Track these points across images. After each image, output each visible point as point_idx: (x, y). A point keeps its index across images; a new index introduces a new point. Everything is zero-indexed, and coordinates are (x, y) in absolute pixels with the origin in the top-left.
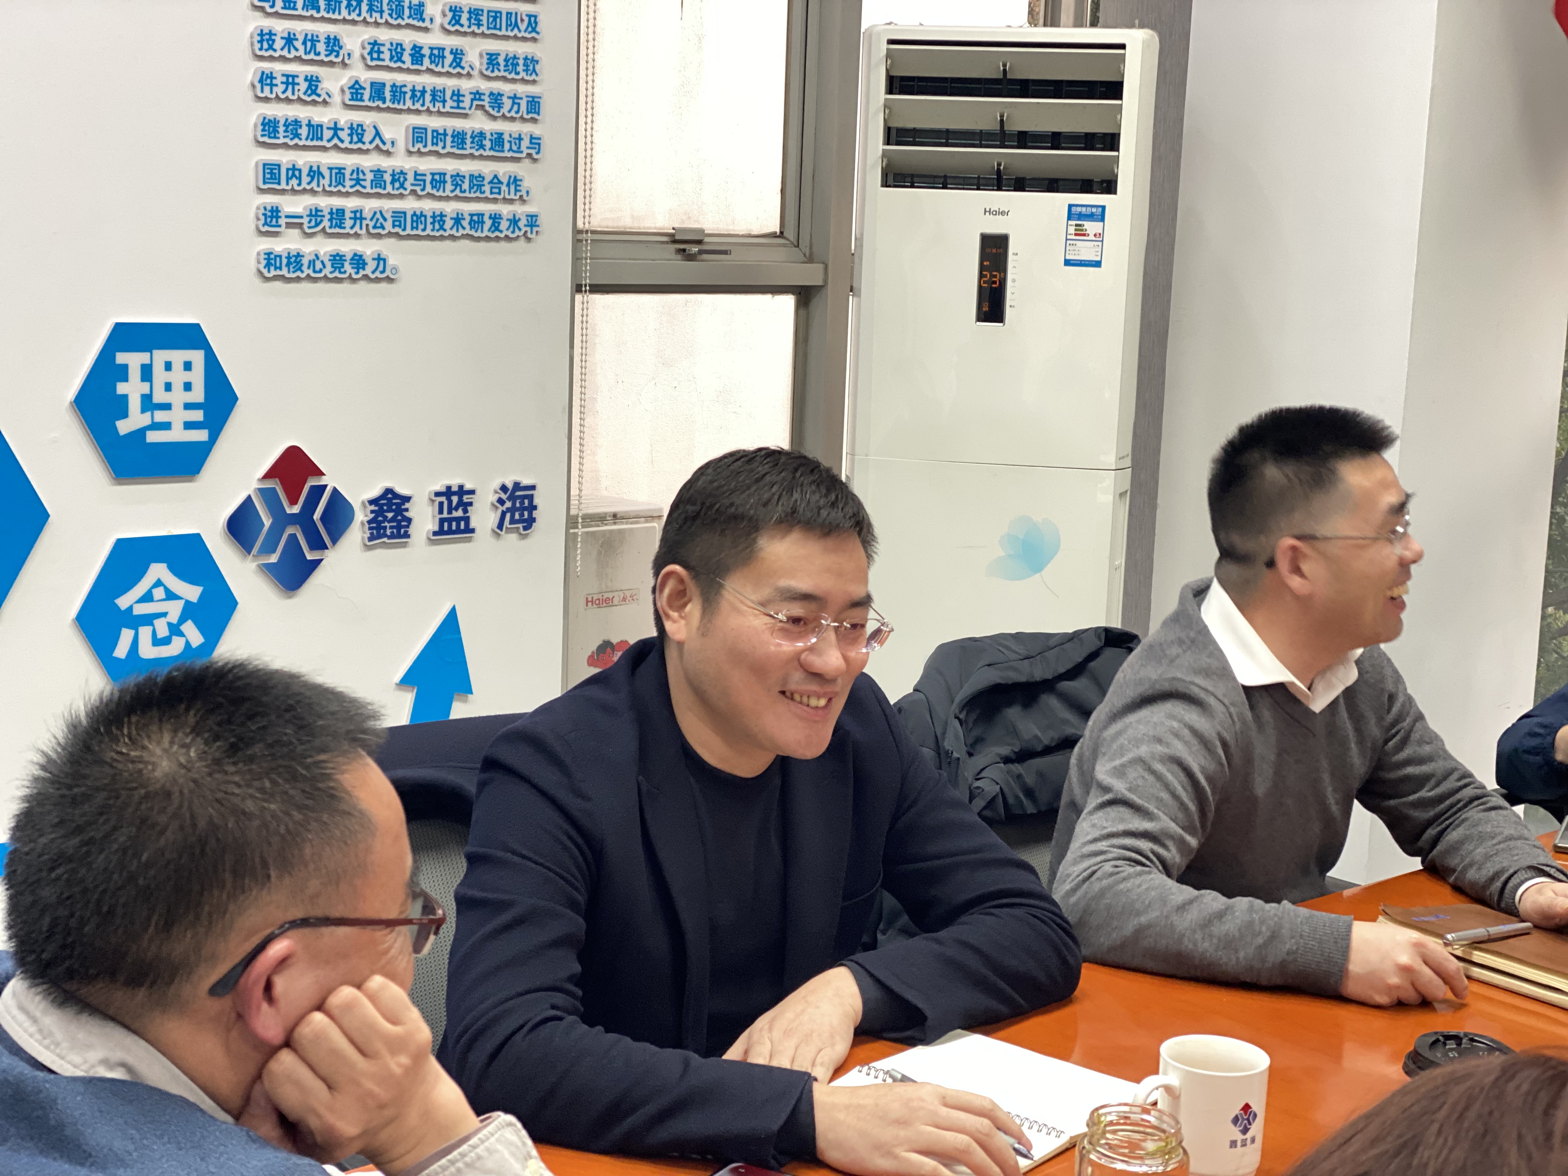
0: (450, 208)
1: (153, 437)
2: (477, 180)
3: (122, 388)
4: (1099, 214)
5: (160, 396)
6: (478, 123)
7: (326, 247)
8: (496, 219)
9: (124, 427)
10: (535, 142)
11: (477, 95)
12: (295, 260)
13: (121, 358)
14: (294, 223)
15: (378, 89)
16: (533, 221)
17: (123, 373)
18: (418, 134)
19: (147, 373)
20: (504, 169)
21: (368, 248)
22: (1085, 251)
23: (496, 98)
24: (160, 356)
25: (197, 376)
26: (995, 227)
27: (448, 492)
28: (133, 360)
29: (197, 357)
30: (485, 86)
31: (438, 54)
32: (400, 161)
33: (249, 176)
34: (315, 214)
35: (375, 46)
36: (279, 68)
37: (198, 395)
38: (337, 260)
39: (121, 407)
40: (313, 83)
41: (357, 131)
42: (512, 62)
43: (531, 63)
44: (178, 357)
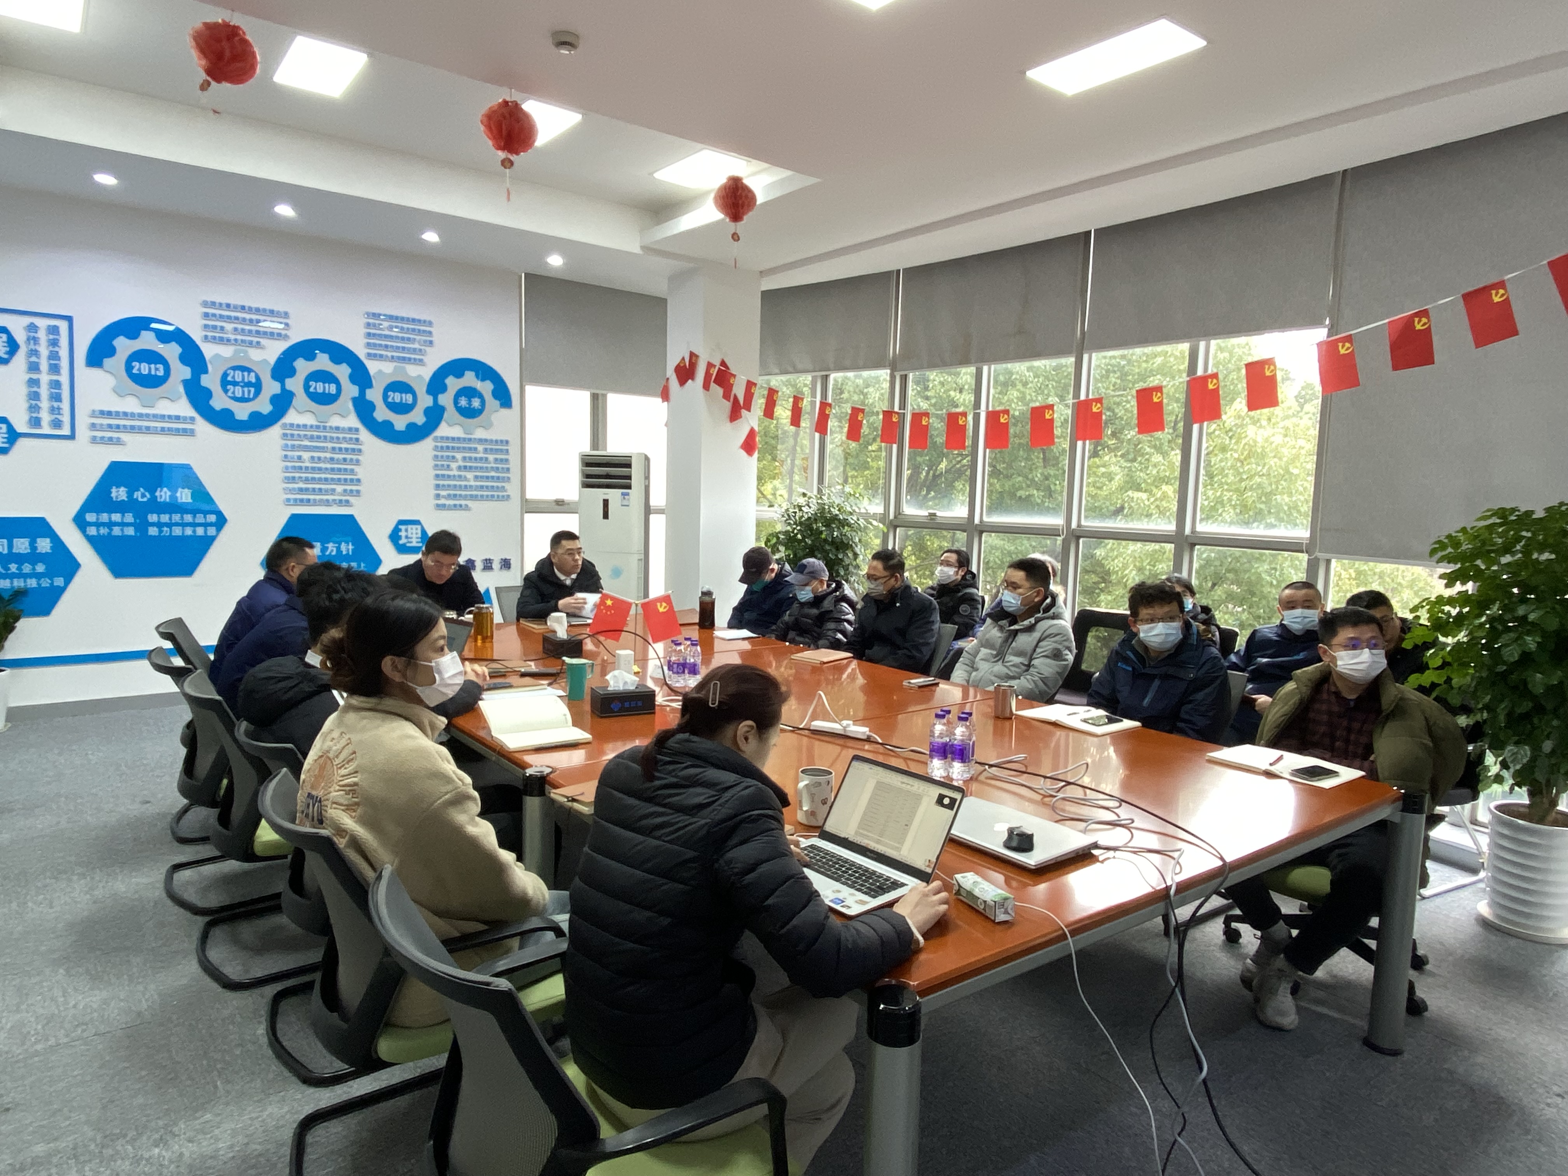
0: (485, 493)
1: (408, 545)
2: (492, 487)
3: (400, 534)
4: (628, 494)
5: (410, 535)
6: (493, 474)
7: (452, 502)
8: (498, 496)
9: (401, 542)
10: (509, 478)
11: (492, 468)
12: (444, 505)
13: (400, 527)
14: (444, 497)
15: (465, 467)
16: (508, 496)
17: (400, 530)
18: (476, 477)
19: (406, 530)
20: (500, 484)
21: (463, 502)
22: (625, 503)
23: (498, 468)
24: (410, 527)
25: (419, 531)
26: (606, 497)
27: (486, 560)
28: (403, 527)
29: (419, 527)
30: (495, 465)
31: (481, 459)
32: (472, 483)
33: (432, 487)
34: (449, 495)
35: (464, 458)
36: (439, 463)
37: (419, 535)
38: (455, 505)
39: (400, 538)
40: (448, 466)
41: (460, 476)
42: (502, 460)
43: (507, 460)
44: (414, 527)
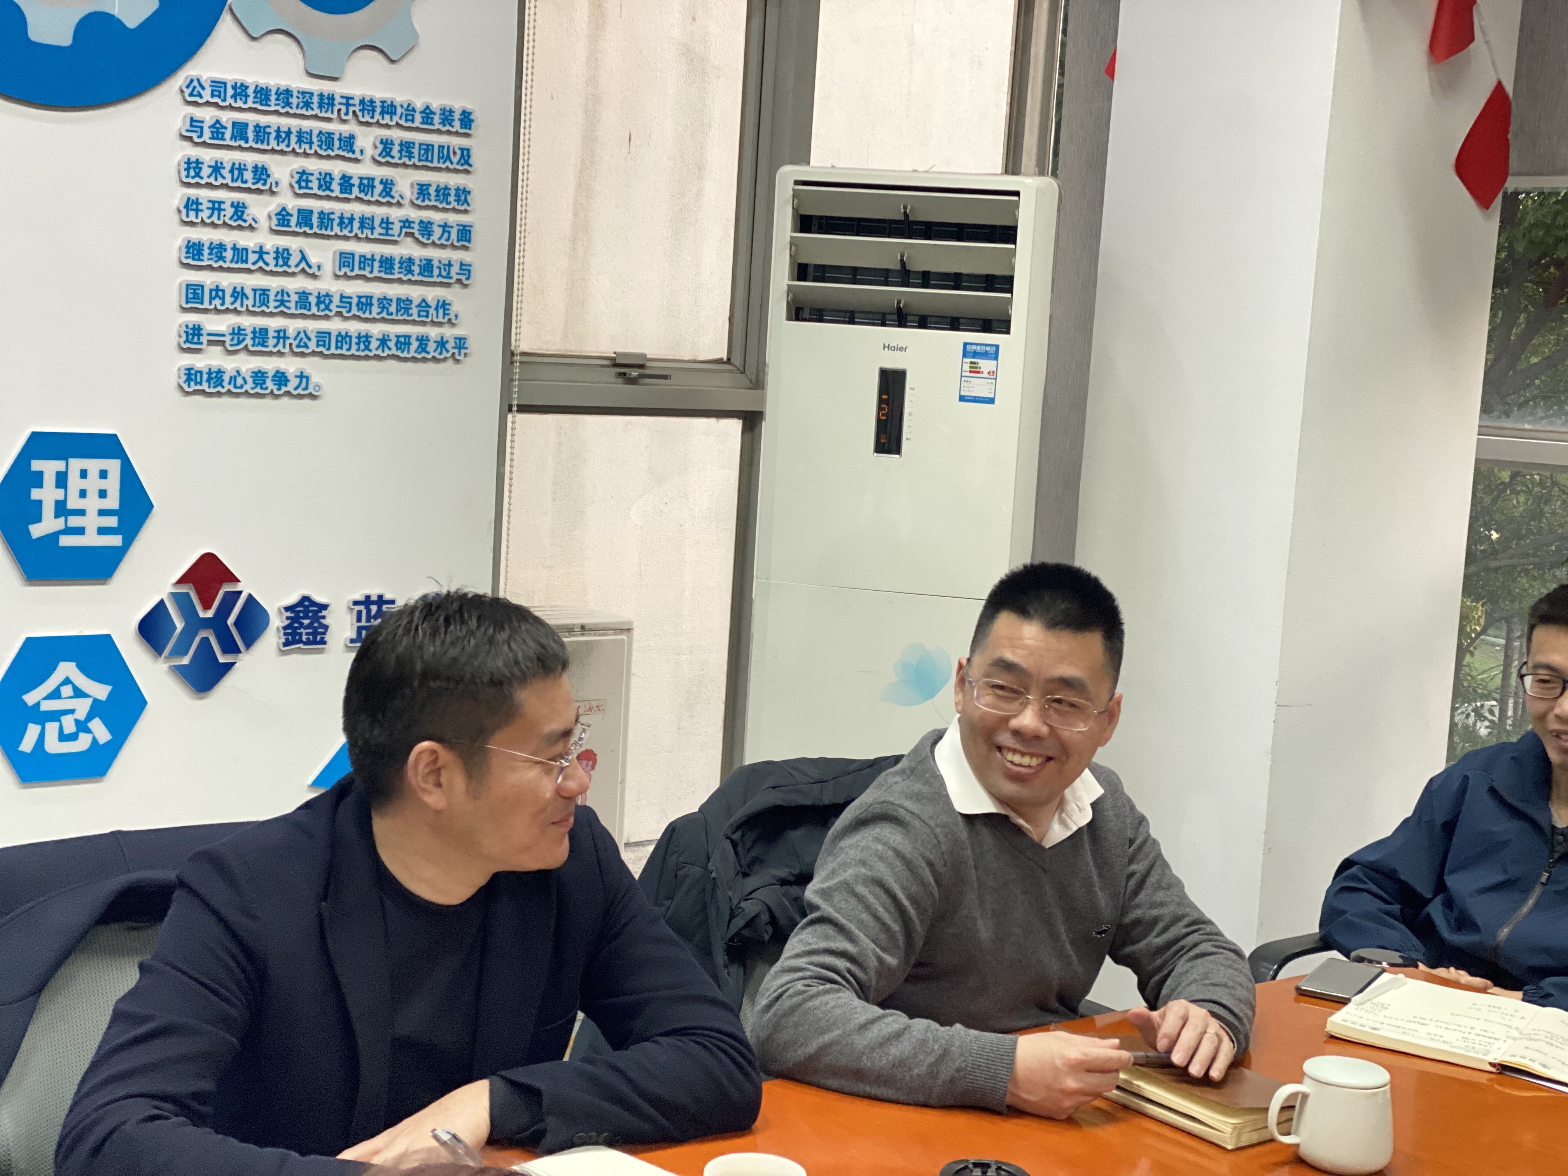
0: (376, 330)
1: (66, 541)
2: (404, 304)
3: (35, 494)
4: (993, 354)
5: (74, 503)
6: (407, 249)
7: (247, 364)
8: (423, 341)
9: (37, 531)
10: (466, 269)
11: (406, 223)
12: (216, 376)
13: (36, 465)
14: (217, 340)
15: (305, 216)
16: (461, 343)
17: (38, 480)
18: (345, 259)
19: (62, 480)
20: (432, 294)
21: (291, 366)
22: (979, 387)
23: (426, 227)
24: (76, 465)
25: (113, 485)
26: (893, 362)
27: (367, 601)
28: (49, 468)
29: (113, 466)
30: (415, 215)
31: (367, 184)
32: (328, 284)
33: (174, 296)
34: (238, 332)
35: (303, 177)
36: (205, 194)
37: (113, 502)
38: (259, 377)
39: (35, 512)
40: (239, 209)
41: (282, 255)
42: (443, 192)
43: (463, 194)
44: (93, 465)
